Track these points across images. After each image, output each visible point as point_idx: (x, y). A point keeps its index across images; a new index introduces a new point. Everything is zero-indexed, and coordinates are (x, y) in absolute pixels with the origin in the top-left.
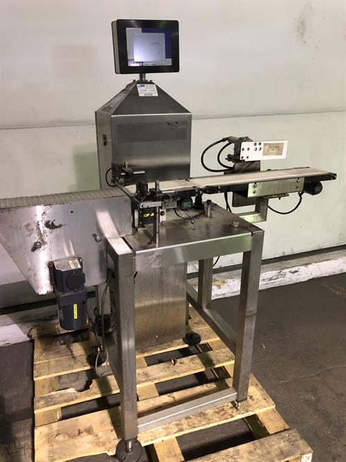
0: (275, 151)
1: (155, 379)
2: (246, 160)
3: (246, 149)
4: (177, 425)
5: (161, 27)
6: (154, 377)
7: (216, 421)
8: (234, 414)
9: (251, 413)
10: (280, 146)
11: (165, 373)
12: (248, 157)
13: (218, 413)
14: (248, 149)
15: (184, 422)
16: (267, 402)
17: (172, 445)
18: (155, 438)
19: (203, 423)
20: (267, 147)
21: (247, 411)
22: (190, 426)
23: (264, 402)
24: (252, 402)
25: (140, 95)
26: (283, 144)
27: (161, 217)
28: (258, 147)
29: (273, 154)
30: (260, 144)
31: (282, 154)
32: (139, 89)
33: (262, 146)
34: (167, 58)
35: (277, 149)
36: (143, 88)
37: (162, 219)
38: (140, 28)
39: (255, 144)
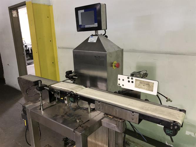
3: (121, 80)
12: (123, 85)
14: (123, 80)
25: (88, 42)
26: (153, 83)
27: (65, 101)
28: (131, 80)
29: (144, 89)
30: (132, 79)
31: (152, 91)
32: (90, 38)
33: (134, 80)
34: (95, 23)
35: (147, 86)
36: (92, 38)
37: (66, 102)
38: (84, 10)
39: (128, 78)
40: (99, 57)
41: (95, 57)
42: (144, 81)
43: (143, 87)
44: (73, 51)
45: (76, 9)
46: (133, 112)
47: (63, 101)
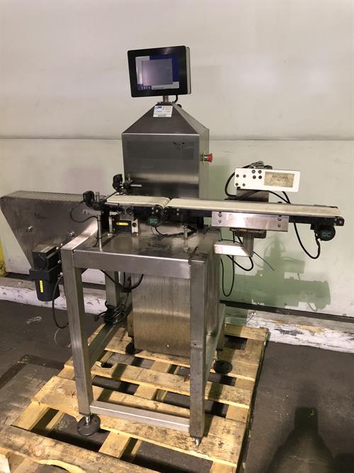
0: (281, 182)
1: (159, 385)
2: (242, 187)
3: (241, 176)
4: (137, 428)
5: (166, 53)
6: (160, 383)
7: (169, 444)
8: (190, 448)
9: (207, 458)
10: (289, 177)
11: (171, 384)
12: (244, 185)
13: (178, 438)
14: (244, 176)
15: (145, 429)
16: (231, 457)
17: (121, 441)
18: (113, 428)
19: (158, 439)
20: (270, 176)
21: (205, 453)
22: (146, 436)
23: (228, 455)
24: (218, 449)
25: (154, 116)
26: (293, 175)
27: (133, 228)
28: (257, 175)
29: (279, 185)
30: (260, 172)
31: (292, 186)
32: (155, 110)
33: (263, 174)
34: (174, 81)
35: (284, 180)
36: (160, 109)
37: (135, 229)
38: (149, 57)
39: (254, 172)
40: (183, 143)
41: (175, 143)
42: (279, 174)
43: (278, 182)
44: (122, 135)
45: (129, 52)
46: (280, 216)
47: (128, 229)
